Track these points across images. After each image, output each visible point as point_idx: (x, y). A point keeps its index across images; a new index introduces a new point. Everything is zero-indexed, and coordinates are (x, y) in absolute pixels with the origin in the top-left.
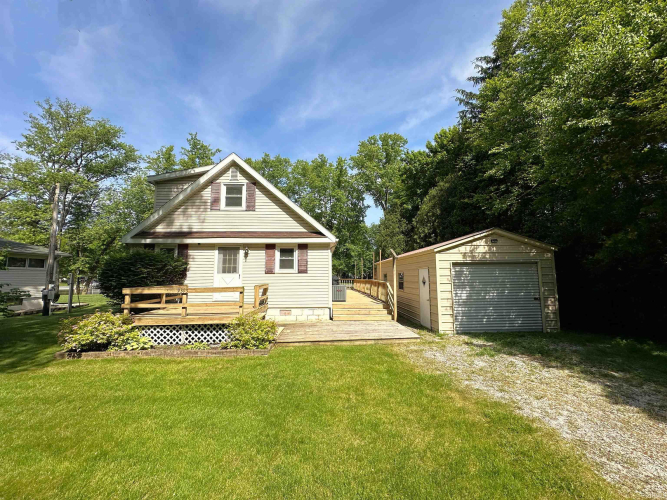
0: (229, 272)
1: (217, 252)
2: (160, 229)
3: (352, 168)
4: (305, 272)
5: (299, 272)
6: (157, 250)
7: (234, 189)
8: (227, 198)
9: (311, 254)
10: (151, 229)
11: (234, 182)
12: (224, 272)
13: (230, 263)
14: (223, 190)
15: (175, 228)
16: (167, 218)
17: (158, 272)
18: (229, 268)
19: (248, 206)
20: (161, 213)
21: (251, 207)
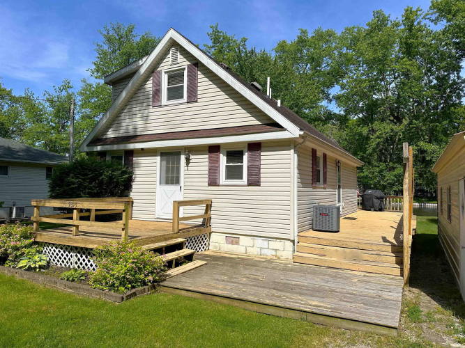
0: (172, 183)
1: (159, 158)
2: (111, 134)
3: (435, 21)
4: (257, 183)
5: (249, 185)
6: (108, 158)
7: (175, 77)
8: (168, 89)
9: (266, 157)
10: (103, 135)
11: (175, 67)
12: (167, 183)
13: (173, 173)
14: (165, 78)
15: (121, 133)
16: (115, 121)
17: (90, 183)
18: (173, 178)
19: (189, 97)
20: (108, 116)
21: (193, 98)
